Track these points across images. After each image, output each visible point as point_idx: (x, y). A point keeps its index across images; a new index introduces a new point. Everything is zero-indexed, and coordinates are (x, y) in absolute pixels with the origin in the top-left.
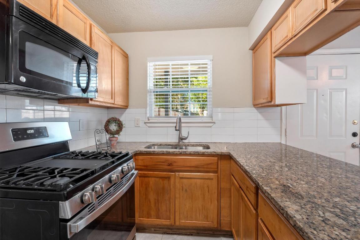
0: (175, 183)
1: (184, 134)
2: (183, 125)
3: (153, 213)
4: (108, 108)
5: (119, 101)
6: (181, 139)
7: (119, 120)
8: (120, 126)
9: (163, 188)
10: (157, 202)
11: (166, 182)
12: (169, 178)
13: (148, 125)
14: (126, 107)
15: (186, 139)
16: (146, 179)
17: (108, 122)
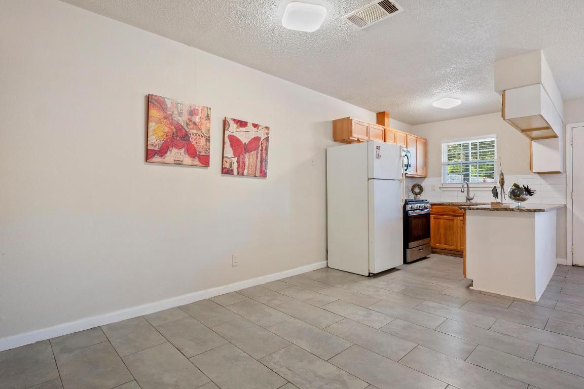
0: (457, 223)
1: (471, 196)
2: (470, 189)
3: (443, 241)
4: (412, 177)
5: (420, 173)
6: (469, 199)
7: (420, 186)
8: (421, 189)
9: (450, 226)
10: (445, 234)
11: (451, 222)
12: (453, 220)
13: (442, 189)
14: (425, 177)
15: (472, 199)
16: (439, 220)
17: (414, 187)
